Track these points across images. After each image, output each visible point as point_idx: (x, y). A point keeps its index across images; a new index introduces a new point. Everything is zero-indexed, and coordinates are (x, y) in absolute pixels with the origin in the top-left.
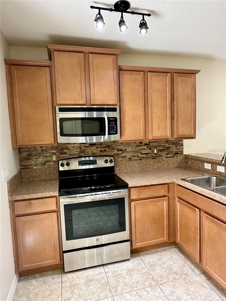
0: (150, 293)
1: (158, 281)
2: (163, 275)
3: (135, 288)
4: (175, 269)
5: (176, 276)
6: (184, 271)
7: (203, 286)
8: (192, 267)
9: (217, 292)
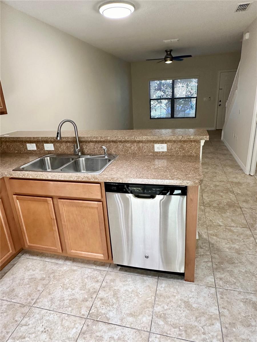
0: (30, 323)
1: (30, 303)
2: (30, 292)
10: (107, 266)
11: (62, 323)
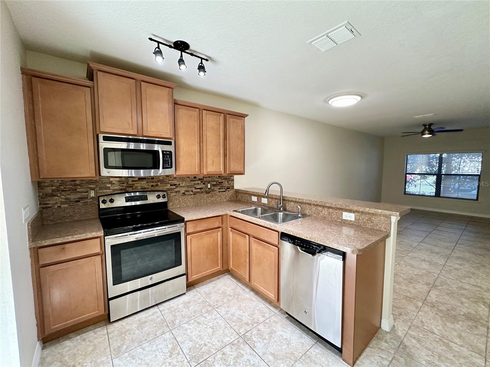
0: (208, 318)
1: (214, 306)
2: (218, 299)
3: (193, 317)
4: (228, 293)
5: (230, 298)
6: (236, 292)
7: (252, 300)
8: (243, 287)
9: (263, 302)
10: (278, 310)
11: (224, 329)
